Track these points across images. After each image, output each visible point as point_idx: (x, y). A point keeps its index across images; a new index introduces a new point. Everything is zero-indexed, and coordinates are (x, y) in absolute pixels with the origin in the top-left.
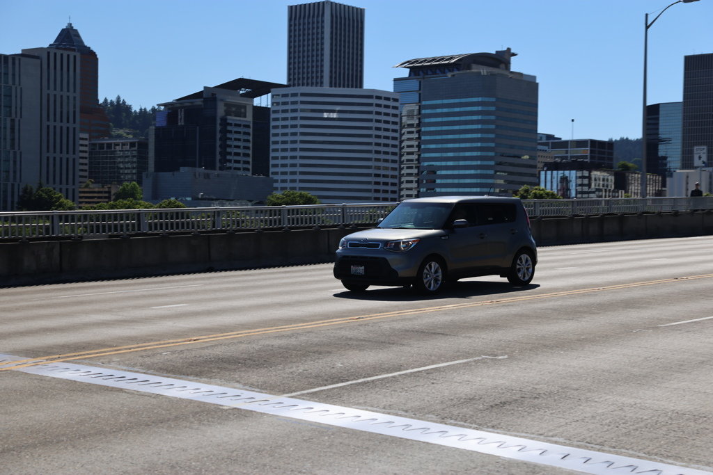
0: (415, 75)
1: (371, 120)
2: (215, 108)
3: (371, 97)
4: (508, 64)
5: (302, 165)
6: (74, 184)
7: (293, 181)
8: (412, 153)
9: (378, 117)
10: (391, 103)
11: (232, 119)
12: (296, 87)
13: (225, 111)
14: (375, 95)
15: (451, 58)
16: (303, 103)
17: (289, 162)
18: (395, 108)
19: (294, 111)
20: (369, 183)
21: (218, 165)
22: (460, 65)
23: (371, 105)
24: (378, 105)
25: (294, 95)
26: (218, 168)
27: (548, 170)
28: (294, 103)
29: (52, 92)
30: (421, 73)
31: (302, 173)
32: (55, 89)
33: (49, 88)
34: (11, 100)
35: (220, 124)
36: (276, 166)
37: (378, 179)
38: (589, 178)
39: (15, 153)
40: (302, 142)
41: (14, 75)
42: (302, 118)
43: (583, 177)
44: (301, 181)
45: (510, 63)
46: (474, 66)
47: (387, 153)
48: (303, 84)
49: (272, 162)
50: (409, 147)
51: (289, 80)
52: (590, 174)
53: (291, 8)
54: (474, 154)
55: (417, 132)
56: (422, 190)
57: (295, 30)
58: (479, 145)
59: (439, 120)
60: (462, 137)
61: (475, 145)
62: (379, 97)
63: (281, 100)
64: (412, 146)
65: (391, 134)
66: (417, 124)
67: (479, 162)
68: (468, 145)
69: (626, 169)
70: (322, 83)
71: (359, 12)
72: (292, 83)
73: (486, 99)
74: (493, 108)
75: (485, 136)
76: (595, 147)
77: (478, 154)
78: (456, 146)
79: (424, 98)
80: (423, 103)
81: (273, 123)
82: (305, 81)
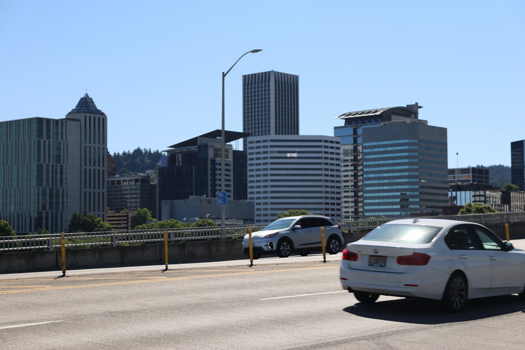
0: (349, 124)
1: (321, 158)
2: (207, 153)
3: (320, 141)
4: (416, 114)
6: (103, 211)
7: (265, 204)
8: (347, 181)
9: (326, 155)
10: (335, 145)
11: (218, 160)
12: (264, 136)
13: (214, 154)
14: (323, 139)
15: (377, 111)
16: (271, 146)
17: (262, 190)
18: (337, 148)
19: (266, 152)
20: (321, 203)
21: (210, 193)
22: (383, 116)
23: (321, 147)
24: (326, 147)
25: (264, 141)
26: (209, 196)
27: (453, 190)
28: (264, 147)
29: (88, 145)
30: (353, 122)
31: (272, 198)
32: (90, 143)
33: (86, 142)
34: (60, 152)
35: (211, 164)
36: (252, 193)
37: (327, 201)
38: (484, 195)
39: (63, 190)
40: (272, 175)
41: (62, 133)
42: (272, 158)
43: (480, 196)
44: (272, 203)
45: (418, 113)
46: (393, 117)
47: (333, 181)
48: (255, 132)
49: (249, 190)
50: (345, 176)
51: (244, 129)
52: (485, 193)
53: (245, 77)
54: (404, 180)
55: (351, 165)
56: (365, 208)
57: (248, 93)
58: (407, 174)
59: (376, 156)
60: (394, 168)
61: (404, 174)
62: (326, 141)
63: (255, 145)
64: (348, 176)
65: (335, 168)
66: (351, 160)
67: (408, 187)
68: (399, 174)
69: (510, 189)
70: (269, 131)
71: (295, 77)
72: (246, 131)
73: (411, 141)
74: (416, 147)
75: (411, 167)
76: (475, 173)
77: (407, 180)
78: (390, 175)
79: (365, 141)
80: (364, 145)
81: (249, 162)
82: (257, 130)
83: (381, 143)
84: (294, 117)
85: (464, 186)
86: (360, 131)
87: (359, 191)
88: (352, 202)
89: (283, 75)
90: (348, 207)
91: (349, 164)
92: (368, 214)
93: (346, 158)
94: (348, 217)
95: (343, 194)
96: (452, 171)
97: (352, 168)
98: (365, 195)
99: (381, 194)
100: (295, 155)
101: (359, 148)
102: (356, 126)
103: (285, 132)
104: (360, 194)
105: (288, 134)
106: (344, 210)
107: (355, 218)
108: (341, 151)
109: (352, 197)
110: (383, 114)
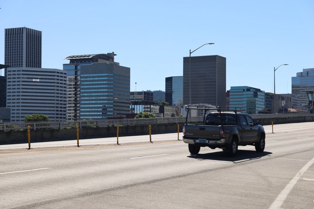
0: (73, 63)
1: (54, 83)
3: (54, 72)
4: (113, 59)
5: (22, 103)
7: (18, 110)
8: (71, 97)
9: (58, 81)
10: (63, 75)
12: (18, 68)
14: (56, 71)
15: (89, 56)
16: (23, 74)
17: (16, 101)
18: (65, 77)
19: (19, 78)
20: (54, 110)
22: (93, 59)
23: (55, 76)
24: (58, 76)
25: (18, 71)
27: (133, 105)
28: (18, 74)
30: (75, 61)
31: (22, 106)
36: (9, 103)
37: (57, 109)
38: (150, 108)
40: (22, 92)
42: (23, 81)
43: (148, 108)
44: (22, 110)
46: (99, 60)
47: (61, 97)
48: (13, 65)
49: (7, 101)
50: (69, 94)
51: (6, 63)
52: (150, 106)
53: (6, 30)
54: (105, 98)
55: (73, 88)
56: (81, 114)
57: (8, 40)
58: (107, 94)
59: (88, 83)
60: (99, 90)
61: (105, 94)
62: (58, 73)
63: (12, 73)
64: (71, 94)
65: (63, 89)
66: (73, 85)
67: (106, 102)
68: (102, 94)
69: (164, 104)
70: (22, 64)
71: (39, 32)
72: (7, 64)
73: (109, 74)
74: (112, 78)
75: (109, 90)
76: (146, 95)
77: (106, 98)
78: (96, 94)
79: (82, 73)
80: (81, 76)
81: (8, 84)
82: (14, 64)
83: (91, 75)
84: (38, 57)
85: (139, 102)
86: (79, 68)
87: (78, 104)
88: (73, 110)
89: (31, 30)
90: (71, 113)
91: (72, 87)
92: (82, 117)
93: (70, 83)
94: (70, 119)
95: (68, 105)
96: (133, 93)
97: (74, 89)
98: (81, 106)
99: (91, 106)
100: (38, 80)
101: (78, 77)
102: (77, 64)
103: (32, 66)
104: (78, 105)
105: (34, 67)
106: (68, 115)
107: (75, 120)
108: (67, 79)
109: (73, 107)
110: (92, 58)
